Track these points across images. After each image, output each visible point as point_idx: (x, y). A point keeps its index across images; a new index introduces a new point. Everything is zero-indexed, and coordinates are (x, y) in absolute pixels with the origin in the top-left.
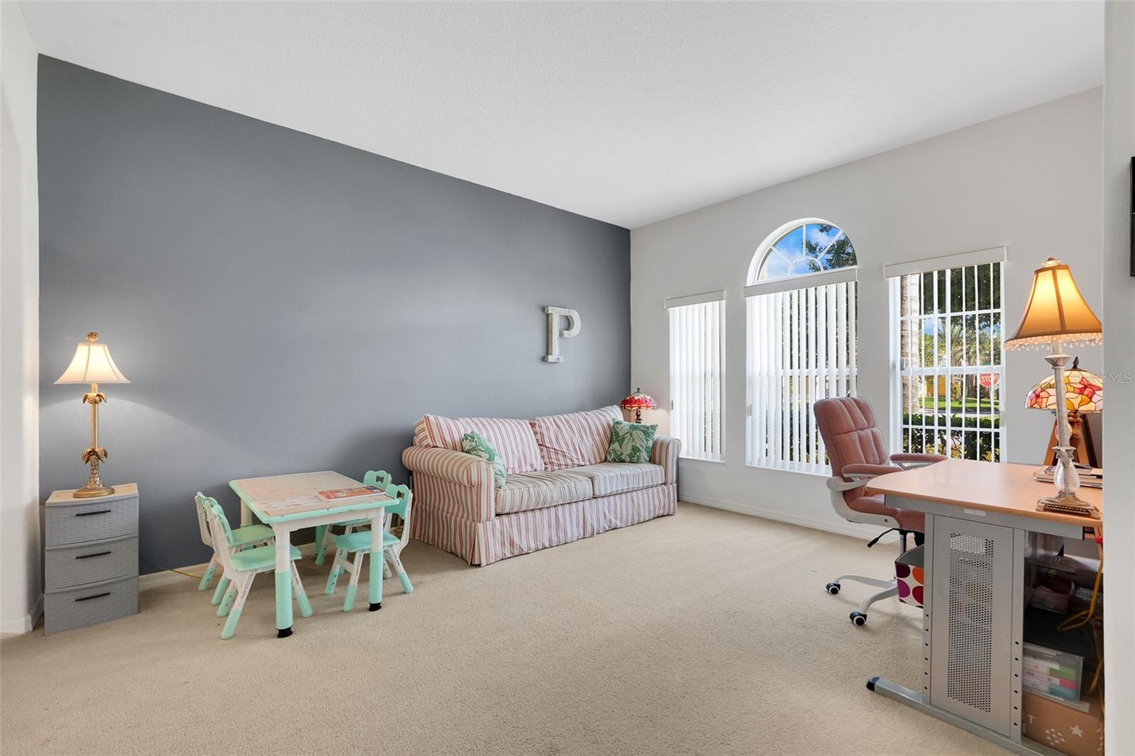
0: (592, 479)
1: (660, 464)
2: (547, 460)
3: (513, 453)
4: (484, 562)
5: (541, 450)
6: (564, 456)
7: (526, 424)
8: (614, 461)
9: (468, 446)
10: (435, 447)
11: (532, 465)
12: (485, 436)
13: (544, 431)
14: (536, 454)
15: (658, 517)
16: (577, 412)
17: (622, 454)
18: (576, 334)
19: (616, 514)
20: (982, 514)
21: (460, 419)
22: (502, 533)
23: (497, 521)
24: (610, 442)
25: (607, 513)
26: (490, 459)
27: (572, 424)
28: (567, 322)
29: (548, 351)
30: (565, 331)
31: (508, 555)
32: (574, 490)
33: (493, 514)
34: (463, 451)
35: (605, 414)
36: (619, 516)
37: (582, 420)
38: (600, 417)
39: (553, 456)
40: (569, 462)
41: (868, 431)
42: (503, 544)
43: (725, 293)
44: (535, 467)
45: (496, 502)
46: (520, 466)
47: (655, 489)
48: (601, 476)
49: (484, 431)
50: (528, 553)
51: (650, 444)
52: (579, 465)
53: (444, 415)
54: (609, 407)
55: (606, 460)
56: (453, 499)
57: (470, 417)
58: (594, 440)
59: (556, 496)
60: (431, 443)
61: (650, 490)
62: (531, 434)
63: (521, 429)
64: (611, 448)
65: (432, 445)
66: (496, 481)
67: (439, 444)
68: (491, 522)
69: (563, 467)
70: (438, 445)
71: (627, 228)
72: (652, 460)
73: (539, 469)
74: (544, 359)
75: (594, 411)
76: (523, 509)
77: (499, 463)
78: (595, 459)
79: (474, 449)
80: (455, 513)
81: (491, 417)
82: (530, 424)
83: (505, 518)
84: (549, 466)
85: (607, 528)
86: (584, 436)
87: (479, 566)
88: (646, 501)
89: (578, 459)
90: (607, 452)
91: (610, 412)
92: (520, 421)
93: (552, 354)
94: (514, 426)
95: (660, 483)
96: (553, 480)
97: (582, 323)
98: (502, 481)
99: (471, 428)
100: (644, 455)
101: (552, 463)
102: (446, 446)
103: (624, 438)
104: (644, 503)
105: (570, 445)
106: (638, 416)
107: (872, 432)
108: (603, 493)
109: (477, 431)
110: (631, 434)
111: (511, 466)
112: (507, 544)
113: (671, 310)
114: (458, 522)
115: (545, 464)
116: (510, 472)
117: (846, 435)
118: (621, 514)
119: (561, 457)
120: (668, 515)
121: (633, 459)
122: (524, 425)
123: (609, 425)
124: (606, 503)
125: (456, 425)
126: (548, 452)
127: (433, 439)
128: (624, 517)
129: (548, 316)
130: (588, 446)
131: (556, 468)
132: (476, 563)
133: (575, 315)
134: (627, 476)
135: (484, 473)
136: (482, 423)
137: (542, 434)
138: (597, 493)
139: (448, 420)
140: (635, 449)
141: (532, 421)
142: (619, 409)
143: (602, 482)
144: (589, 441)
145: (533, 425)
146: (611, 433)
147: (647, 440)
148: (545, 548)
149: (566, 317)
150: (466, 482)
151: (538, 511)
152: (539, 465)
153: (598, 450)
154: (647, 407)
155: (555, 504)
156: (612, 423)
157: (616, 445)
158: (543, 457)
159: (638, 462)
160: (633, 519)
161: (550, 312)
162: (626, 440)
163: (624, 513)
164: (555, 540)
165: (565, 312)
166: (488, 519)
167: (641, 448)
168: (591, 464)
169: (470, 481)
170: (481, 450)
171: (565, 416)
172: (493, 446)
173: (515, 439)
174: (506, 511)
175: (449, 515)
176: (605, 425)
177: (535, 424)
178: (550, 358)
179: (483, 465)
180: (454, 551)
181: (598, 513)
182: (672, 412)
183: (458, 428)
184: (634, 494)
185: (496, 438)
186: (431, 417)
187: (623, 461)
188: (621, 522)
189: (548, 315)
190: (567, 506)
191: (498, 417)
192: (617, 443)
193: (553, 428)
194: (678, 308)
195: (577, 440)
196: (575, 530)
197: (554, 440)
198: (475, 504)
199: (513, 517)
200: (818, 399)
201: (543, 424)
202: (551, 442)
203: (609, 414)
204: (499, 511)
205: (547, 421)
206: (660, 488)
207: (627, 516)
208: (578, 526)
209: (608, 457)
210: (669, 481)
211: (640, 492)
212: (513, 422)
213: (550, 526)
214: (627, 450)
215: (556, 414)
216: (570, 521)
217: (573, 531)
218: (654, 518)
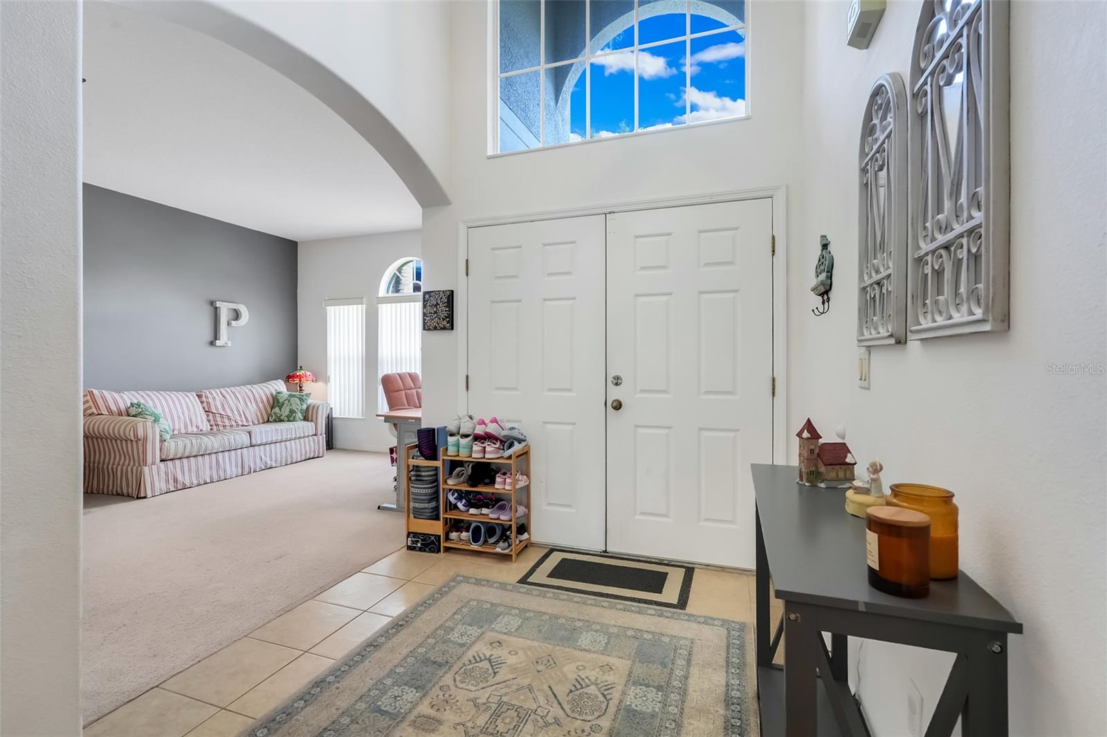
0: (250, 433)
1: (312, 421)
2: (212, 423)
3: (179, 417)
4: (149, 494)
5: (208, 416)
6: (229, 419)
7: (193, 396)
8: (275, 421)
9: (134, 412)
10: (99, 414)
11: (197, 427)
12: (150, 404)
13: (211, 401)
14: (201, 418)
15: (309, 459)
16: (244, 385)
17: (281, 415)
18: (244, 323)
19: (271, 457)
20: (413, 421)
21: (125, 392)
22: (167, 474)
23: (162, 465)
24: (272, 408)
25: (263, 457)
26: (156, 420)
27: (238, 395)
28: (235, 314)
29: (216, 336)
30: (233, 322)
31: (172, 489)
32: (233, 442)
33: (158, 460)
34: (128, 416)
35: (269, 386)
36: (274, 459)
37: (247, 391)
38: (265, 389)
39: (219, 419)
40: (234, 423)
41: (414, 391)
42: (167, 481)
43: (365, 300)
44: (201, 427)
45: (161, 450)
46: (186, 427)
47: (306, 439)
48: (258, 431)
49: (150, 401)
50: (191, 487)
51: (305, 407)
52: (243, 426)
53: (109, 389)
54: (274, 381)
55: (268, 421)
56: (119, 451)
57: (136, 391)
58: (258, 406)
59: (216, 446)
60: (95, 412)
61: (302, 440)
62: (197, 404)
63: (187, 400)
64: (273, 411)
65: (97, 413)
66: (161, 436)
67: (104, 411)
68: (156, 466)
69: (228, 427)
70: (103, 413)
71: (294, 240)
72: (306, 419)
73: (204, 429)
74: (212, 343)
75: (260, 385)
76: (187, 455)
77: (164, 424)
78: (258, 421)
79: (140, 413)
80: (121, 463)
81: (157, 390)
82: (197, 395)
83: (170, 463)
84: (215, 428)
85: (263, 468)
86: (249, 404)
87: (145, 497)
88: (299, 448)
89: (242, 421)
90: (269, 415)
91: (274, 385)
92: (187, 394)
93: (219, 340)
94: (180, 398)
95: (311, 434)
96: (214, 435)
97: (249, 315)
98: (167, 437)
99: (136, 398)
100: (299, 415)
101: (217, 425)
102: (111, 412)
103: (283, 404)
104: (296, 449)
105: (235, 412)
106: (300, 387)
107: (417, 392)
108: (259, 442)
109: (142, 401)
110: (289, 401)
111: (177, 427)
112: (171, 481)
113: (328, 308)
114: (124, 471)
115: (211, 426)
116: (176, 432)
117: (396, 393)
118: (276, 457)
119: (226, 421)
120: (318, 457)
121: (291, 418)
122: (190, 396)
123: (272, 395)
124: (262, 450)
125: (122, 397)
126: (214, 417)
127: (97, 407)
128: (279, 459)
129: (216, 310)
130: (252, 411)
131: (221, 428)
132: (142, 496)
133: (243, 309)
134: (281, 430)
135: (151, 432)
136: (148, 395)
137: (208, 403)
138: (254, 442)
139: (114, 393)
140: (292, 412)
141: (199, 394)
142: (283, 383)
143: (258, 435)
144: (253, 407)
145: (199, 396)
146: (274, 400)
147: (302, 404)
148: (206, 483)
149: (235, 310)
150: (132, 437)
151: (201, 457)
152: (205, 427)
153: (261, 414)
154: (307, 380)
155: (216, 451)
156: (274, 393)
157: (277, 410)
158: (209, 421)
159: (294, 420)
160: (287, 460)
161: (217, 306)
162: (285, 405)
163: (279, 456)
164: (215, 478)
165: (234, 306)
166: (153, 463)
167: (296, 410)
168: (254, 424)
169: (136, 435)
170: (147, 415)
171: (232, 389)
172: (159, 411)
173: (181, 406)
174: (170, 457)
175: (115, 467)
176: (269, 395)
177: (202, 395)
178: (218, 343)
179: (149, 424)
180: (119, 492)
181: (255, 457)
182: (328, 384)
183: (125, 399)
184: (288, 443)
185: (162, 406)
186: (95, 392)
187: (282, 421)
188: (276, 463)
189: (216, 308)
190: (226, 453)
191: (165, 390)
192: (277, 408)
193: (219, 399)
194: (333, 307)
195: (241, 407)
196: (234, 469)
197: (220, 407)
198: (141, 454)
199: (177, 462)
200: (386, 373)
201: (209, 395)
202: (217, 409)
203: (273, 387)
204: (164, 457)
205: (214, 394)
206: (311, 438)
207: (281, 458)
208: (237, 466)
209: (270, 418)
210: (319, 433)
211: (293, 442)
212: (180, 395)
213: (211, 468)
214: (285, 411)
215: (223, 387)
216: (229, 463)
217: (232, 470)
218: (305, 460)
